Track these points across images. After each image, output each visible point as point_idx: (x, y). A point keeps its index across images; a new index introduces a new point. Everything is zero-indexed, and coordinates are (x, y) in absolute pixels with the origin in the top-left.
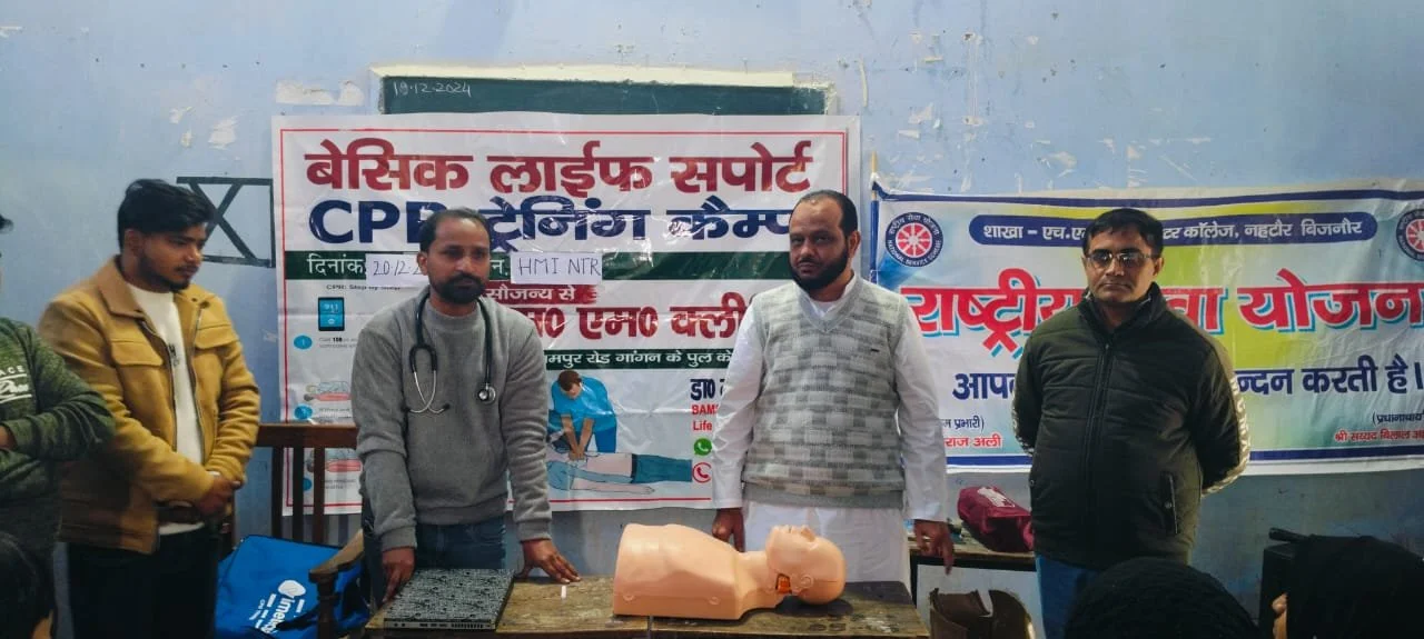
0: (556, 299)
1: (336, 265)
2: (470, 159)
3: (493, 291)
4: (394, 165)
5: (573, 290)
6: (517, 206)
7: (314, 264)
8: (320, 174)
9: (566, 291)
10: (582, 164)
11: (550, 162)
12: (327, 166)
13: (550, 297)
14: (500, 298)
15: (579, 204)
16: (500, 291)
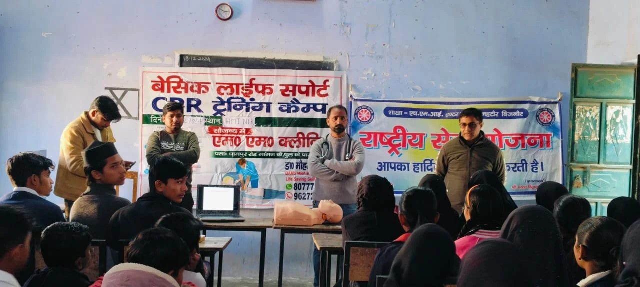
0: (238, 133)
1: (161, 120)
2: (209, 83)
3: (216, 130)
4: (183, 85)
5: (244, 130)
6: (226, 100)
7: (153, 119)
8: (156, 87)
9: (242, 130)
10: (249, 86)
11: (238, 85)
12: (159, 85)
13: (236, 132)
14: (219, 132)
15: (248, 100)
16: (219, 129)
